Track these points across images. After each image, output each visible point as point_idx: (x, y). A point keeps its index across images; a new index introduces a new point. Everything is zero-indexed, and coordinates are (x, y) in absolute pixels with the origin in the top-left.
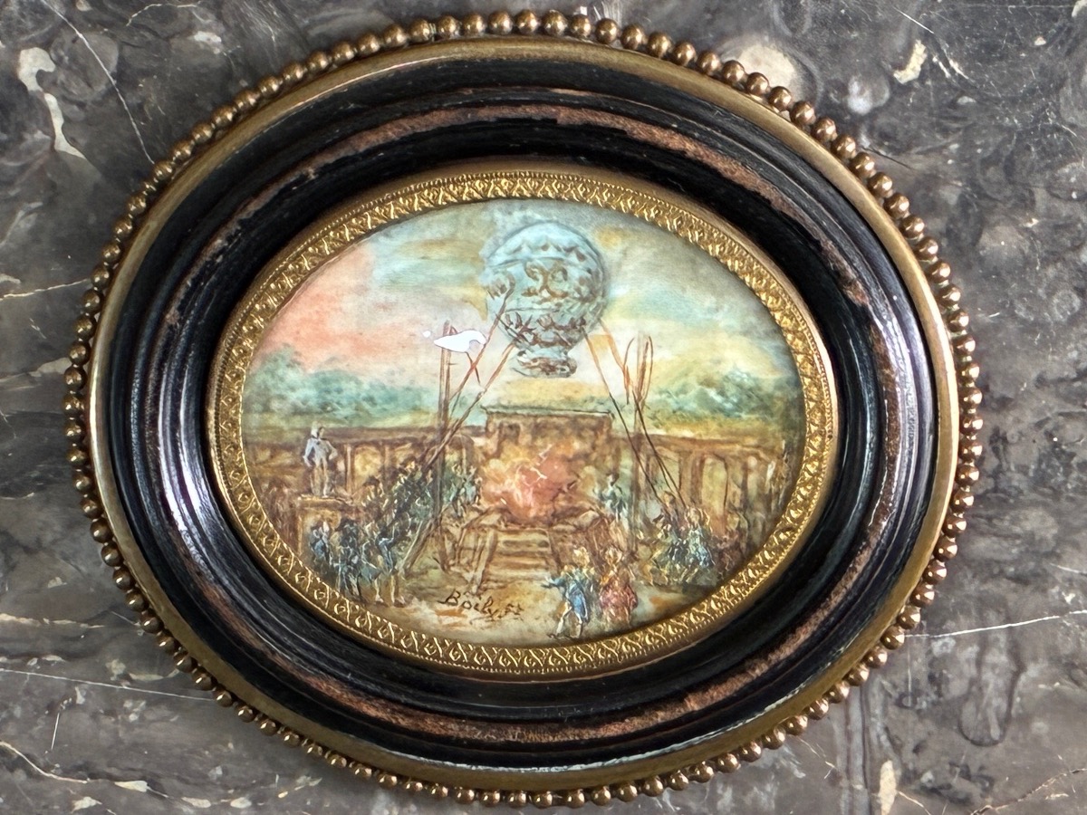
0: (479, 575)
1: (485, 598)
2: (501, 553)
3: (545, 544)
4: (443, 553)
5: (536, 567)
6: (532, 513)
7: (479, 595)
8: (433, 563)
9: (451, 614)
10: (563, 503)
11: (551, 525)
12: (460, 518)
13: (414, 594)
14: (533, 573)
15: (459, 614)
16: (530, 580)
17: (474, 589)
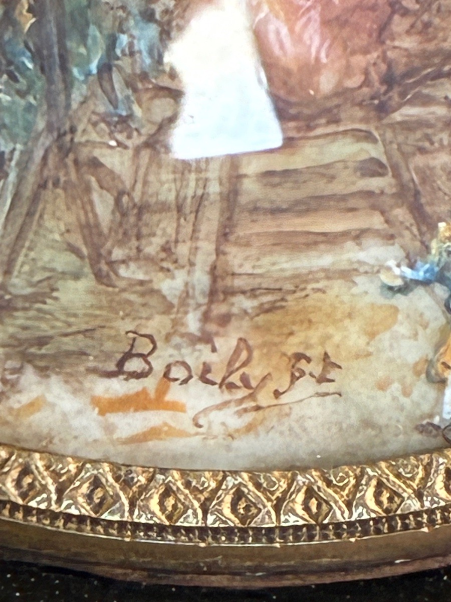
0: (201, 279)
1: (226, 344)
2: (255, 210)
3: (373, 168)
4: (90, 229)
5: (358, 236)
6: (326, 83)
7: (206, 338)
8: (64, 261)
9: (137, 403)
10: (409, 43)
11: (383, 109)
12: (124, 122)
13: (28, 359)
14: (351, 254)
15: (158, 402)
16: (347, 275)
17: (192, 322)
